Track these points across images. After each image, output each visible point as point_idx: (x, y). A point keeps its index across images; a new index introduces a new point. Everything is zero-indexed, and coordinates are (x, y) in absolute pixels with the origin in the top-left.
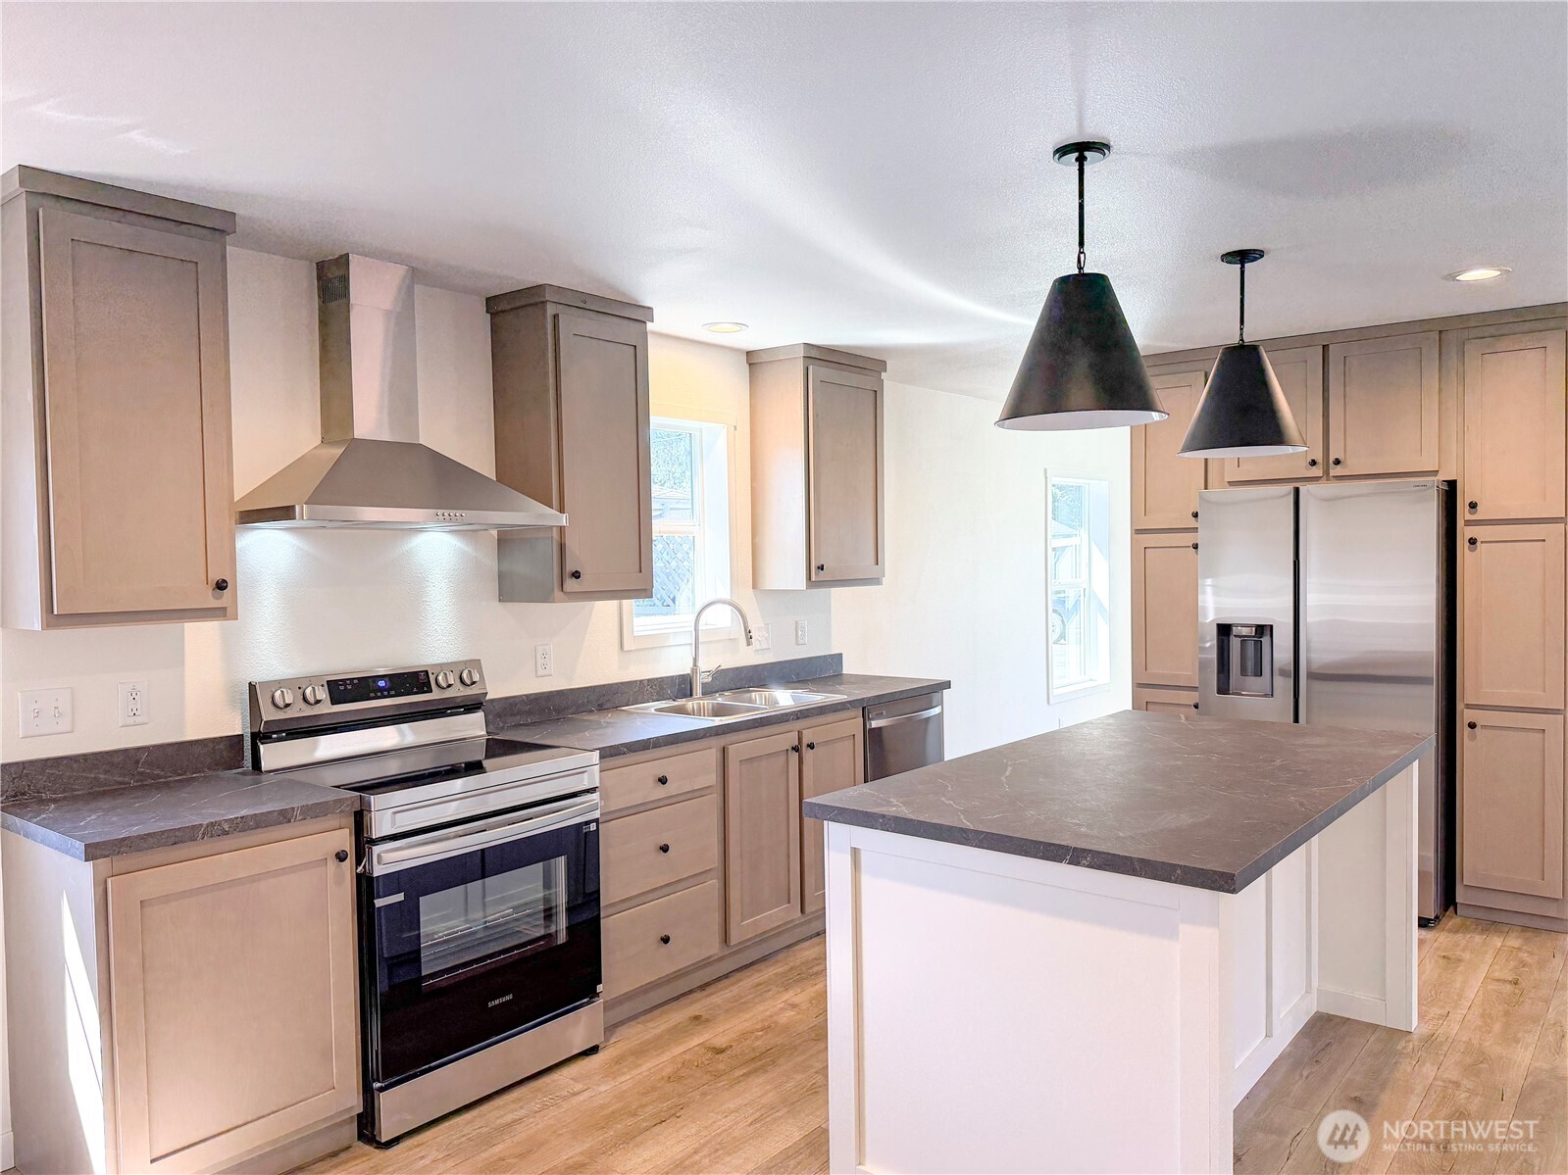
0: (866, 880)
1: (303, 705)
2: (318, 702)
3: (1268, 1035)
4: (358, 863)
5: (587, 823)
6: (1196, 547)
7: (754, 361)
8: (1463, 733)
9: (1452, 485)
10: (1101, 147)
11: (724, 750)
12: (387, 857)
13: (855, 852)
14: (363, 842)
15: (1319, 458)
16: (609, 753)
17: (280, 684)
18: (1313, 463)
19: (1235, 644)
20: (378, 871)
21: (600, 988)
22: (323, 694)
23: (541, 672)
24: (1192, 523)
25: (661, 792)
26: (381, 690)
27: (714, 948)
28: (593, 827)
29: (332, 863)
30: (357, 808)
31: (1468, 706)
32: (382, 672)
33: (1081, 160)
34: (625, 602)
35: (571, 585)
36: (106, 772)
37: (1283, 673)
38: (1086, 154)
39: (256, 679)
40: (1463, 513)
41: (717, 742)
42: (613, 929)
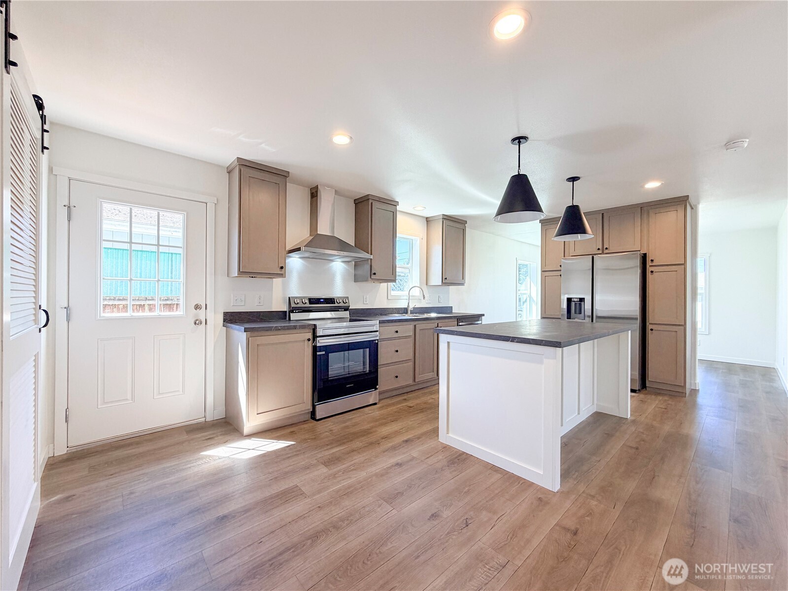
0: (451, 350)
1: (301, 303)
2: (306, 303)
3: (579, 414)
4: (313, 343)
5: (375, 340)
6: (561, 275)
7: (428, 220)
8: (649, 332)
9: (645, 255)
10: (525, 138)
11: (415, 326)
12: (321, 341)
13: (448, 343)
14: (315, 337)
15: (601, 248)
16: (380, 322)
17: (296, 298)
18: (599, 249)
19: (573, 304)
20: (318, 345)
21: (377, 387)
22: (307, 301)
23: (365, 303)
24: (559, 268)
25: (396, 335)
26: (322, 302)
27: (411, 382)
28: (377, 341)
29: (306, 342)
30: (313, 328)
31: (650, 324)
32: (323, 297)
33: (519, 142)
34: (389, 283)
35: (373, 277)
36: (252, 317)
37: (589, 316)
38: (521, 140)
39: (290, 296)
40: (649, 263)
41: (413, 323)
42: (381, 370)
